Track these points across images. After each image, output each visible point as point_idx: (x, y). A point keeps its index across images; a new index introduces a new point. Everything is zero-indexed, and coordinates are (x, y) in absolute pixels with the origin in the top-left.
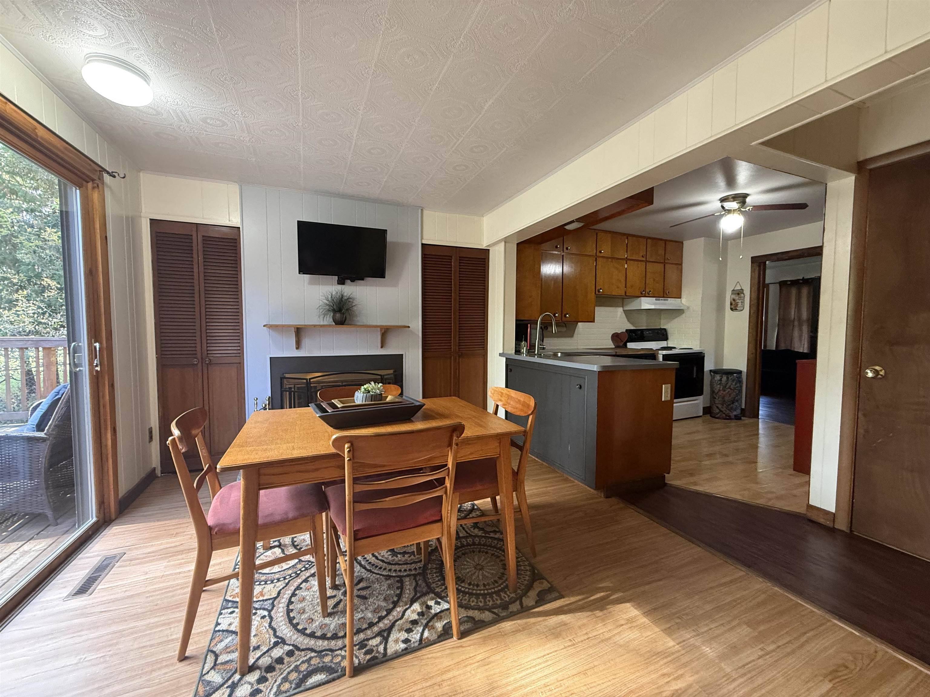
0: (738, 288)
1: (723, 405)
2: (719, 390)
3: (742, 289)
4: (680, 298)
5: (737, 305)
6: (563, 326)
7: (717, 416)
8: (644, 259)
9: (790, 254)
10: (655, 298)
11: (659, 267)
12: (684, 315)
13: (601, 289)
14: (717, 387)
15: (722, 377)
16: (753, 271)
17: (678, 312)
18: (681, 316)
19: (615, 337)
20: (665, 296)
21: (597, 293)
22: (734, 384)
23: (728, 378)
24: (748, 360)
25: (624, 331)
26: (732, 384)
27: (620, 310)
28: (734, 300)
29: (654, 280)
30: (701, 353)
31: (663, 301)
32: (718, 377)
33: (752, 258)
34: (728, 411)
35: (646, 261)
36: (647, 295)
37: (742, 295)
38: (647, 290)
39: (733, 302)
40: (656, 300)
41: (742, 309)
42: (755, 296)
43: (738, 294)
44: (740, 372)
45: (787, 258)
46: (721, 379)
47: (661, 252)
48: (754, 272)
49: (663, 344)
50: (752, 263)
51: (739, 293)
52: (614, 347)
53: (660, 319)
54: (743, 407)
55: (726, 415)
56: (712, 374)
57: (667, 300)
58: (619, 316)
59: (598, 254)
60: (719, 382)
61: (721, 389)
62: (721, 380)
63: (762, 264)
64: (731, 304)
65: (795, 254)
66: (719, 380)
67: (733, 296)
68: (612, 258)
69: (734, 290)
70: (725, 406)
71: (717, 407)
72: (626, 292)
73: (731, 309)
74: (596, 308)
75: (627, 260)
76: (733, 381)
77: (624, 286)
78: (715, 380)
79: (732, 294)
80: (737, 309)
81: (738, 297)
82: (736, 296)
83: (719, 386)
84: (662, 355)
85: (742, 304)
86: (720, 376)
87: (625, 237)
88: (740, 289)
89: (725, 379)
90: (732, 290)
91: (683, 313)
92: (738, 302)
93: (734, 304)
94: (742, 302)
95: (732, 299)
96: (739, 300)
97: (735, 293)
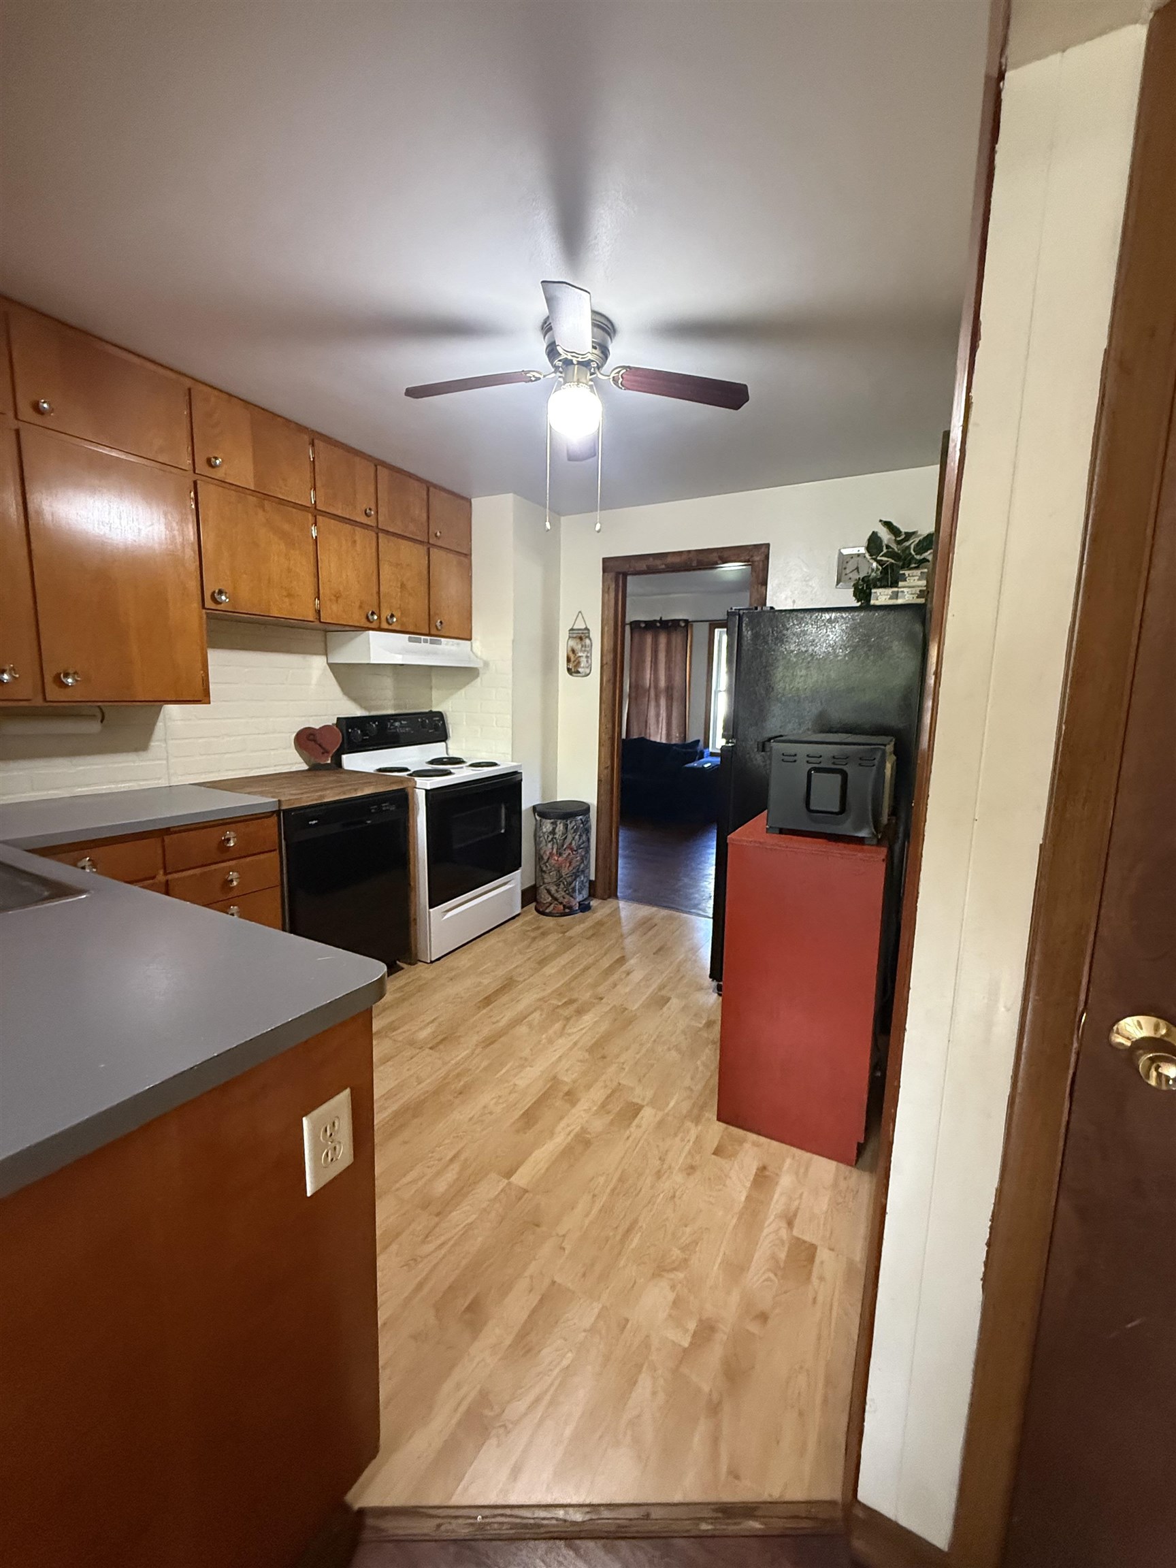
0: (580, 625)
1: (558, 885)
2: (551, 854)
3: (586, 629)
4: (470, 639)
5: (579, 663)
6: (93, 716)
7: (547, 911)
8: (370, 522)
9: (670, 560)
10: (408, 636)
11: (410, 554)
12: (479, 680)
13: (221, 592)
14: (548, 848)
15: (554, 824)
16: (605, 591)
17: (465, 674)
18: (473, 683)
19: (306, 740)
20: (433, 631)
21: (209, 603)
22: (577, 837)
23: (566, 826)
24: (599, 781)
25: (335, 722)
26: (574, 838)
27: (317, 665)
28: (573, 651)
29: (403, 586)
30: (515, 773)
31: (428, 645)
32: (547, 826)
33: (605, 560)
34: (567, 897)
35: (378, 530)
36: (385, 625)
37: (588, 641)
38: (386, 613)
39: (572, 656)
40: (410, 640)
41: (588, 671)
42: (609, 645)
43: (581, 639)
44: (584, 809)
45: (663, 566)
46: (554, 829)
47: (419, 512)
48: (608, 593)
49: (437, 750)
50: (604, 571)
51: (581, 635)
52: (306, 767)
53: (431, 688)
54: (593, 878)
55: (564, 906)
56: (538, 818)
57: (440, 643)
58: (314, 681)
59: (201, 467)
60: (551, 837)
61: (555, 850)
62: (553, 832)
63: (621, 576)
64: (569, 660)
65: (677, 560)
66: (550, 833)
67: (572, 643)
68: (263, 496)
69: (572, 630)
70: (562, 886)
71: (549, 892)
72: (319, 612)
73: (569, 670)
74: (216, 658)
75: (316, 512)
76: (575, 831)
77: (310, 590)
78: (544, 833)
79: (570, 637)
80: (578, 672)
81: (580, 646)
82: (577, 643)
83: (550, 845)
84: (424, 791)
85: (587, 661)
86: (552, 823)
87: (306, 438)
88: (584, 627)
89: (560, 827)
90: (570, 630)
91: (477, 676)
92: (580, 657)
93: (572, 659)
94: (587, 657)
95: (569, 649)
96: (581, 651)
97: (575, 635)
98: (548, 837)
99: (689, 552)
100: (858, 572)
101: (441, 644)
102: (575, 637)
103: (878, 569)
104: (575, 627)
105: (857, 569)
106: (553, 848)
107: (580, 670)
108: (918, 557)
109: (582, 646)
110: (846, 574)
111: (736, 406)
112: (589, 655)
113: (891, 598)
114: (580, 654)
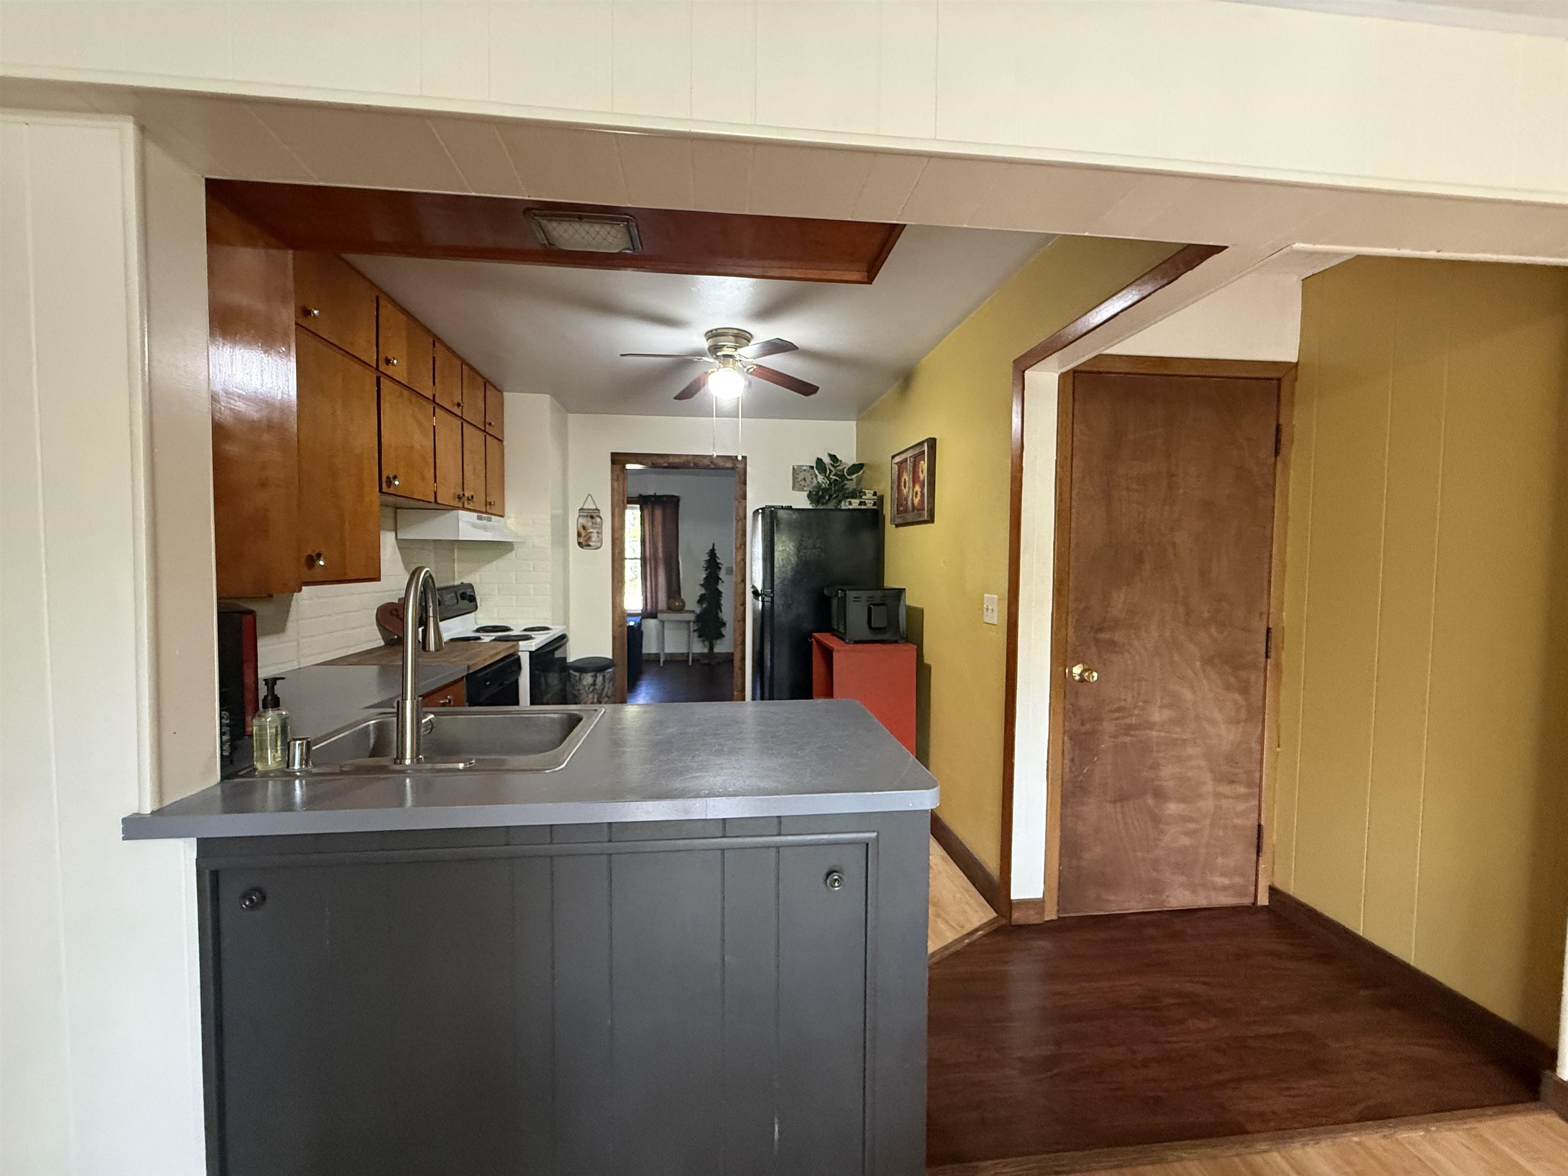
0: (590, 505)
3: (597, 509)
4: (503, 516)
5: (590, 538)
8: (459, 412)
9: (671, 460)
10: (477, 514)
11: (478, 441)
12: (514, 553)
13: (395, 477)
15: (595, 677)
16: (614, 478)
17: (501, 548)
18: (506, 556)
19: (388, 615)
20: (488, 510)
21: (384, 488)
23: (604, 677)
27: (390, 539)
28: (584, 528)
29: (474, 470)
30: (564, 636)
31: (486, 522)
33: (612, 454)
35: (462, 420)
36: (466, 505)
37: (598, 520)
38: (466, 494)
39: (583, 533)
40: (479, 518)
41: (599, 544)
43: (592, 517)
44: (607, 663)
45: (666, 465)
46: (595, 681)
47: (481, 403)
48: (617, 481)
49: (475, 619)
50: (611, 463)
51: (592, 515)
52: (384, 643)
53: (454, 561)
58: (388, 556)
59: (383, 367)
60: (591, 689)
62: (594, 684)
63: (622, 465)
64: (579, 535)
65: (677, 460)
66: (592, 685)
67: (582, 521)
68: (411, 390)
69: (582, 509)
73: (580, 544)
75: (435, 404)
77: (432, 477)
78: (584, 686)
79: (580, 516)
80: (589, 546)
81: (590, 524)
82: (588, 522)
83: (591, 696)
84: (528, 653)
85: (598, 537)
86: (593, 676)
87: (431, 341)
88: (594, 508)
89: (600, 678)
90: (580, 510)
91: (512, 550)
92: (591, 532)
93: (583, 535)
94: (598, 533)
95: (579, 525)
96: (592, 527)
97: (585, 514)
98: (589, 688)
99: (687, 456)
100: (805, 481)
101: (491, 521)
102: (587, 516)
103: (826, 482)
104: (585, 507)
105: (804, 479)
106: (593, 698)
107: (591, 543)
108: (849, 477)
109: (593, 523)
110: (798, 482)
111: (807, 394)
112: (599, 531)
113: (860, 505)
114: (591, 530)
